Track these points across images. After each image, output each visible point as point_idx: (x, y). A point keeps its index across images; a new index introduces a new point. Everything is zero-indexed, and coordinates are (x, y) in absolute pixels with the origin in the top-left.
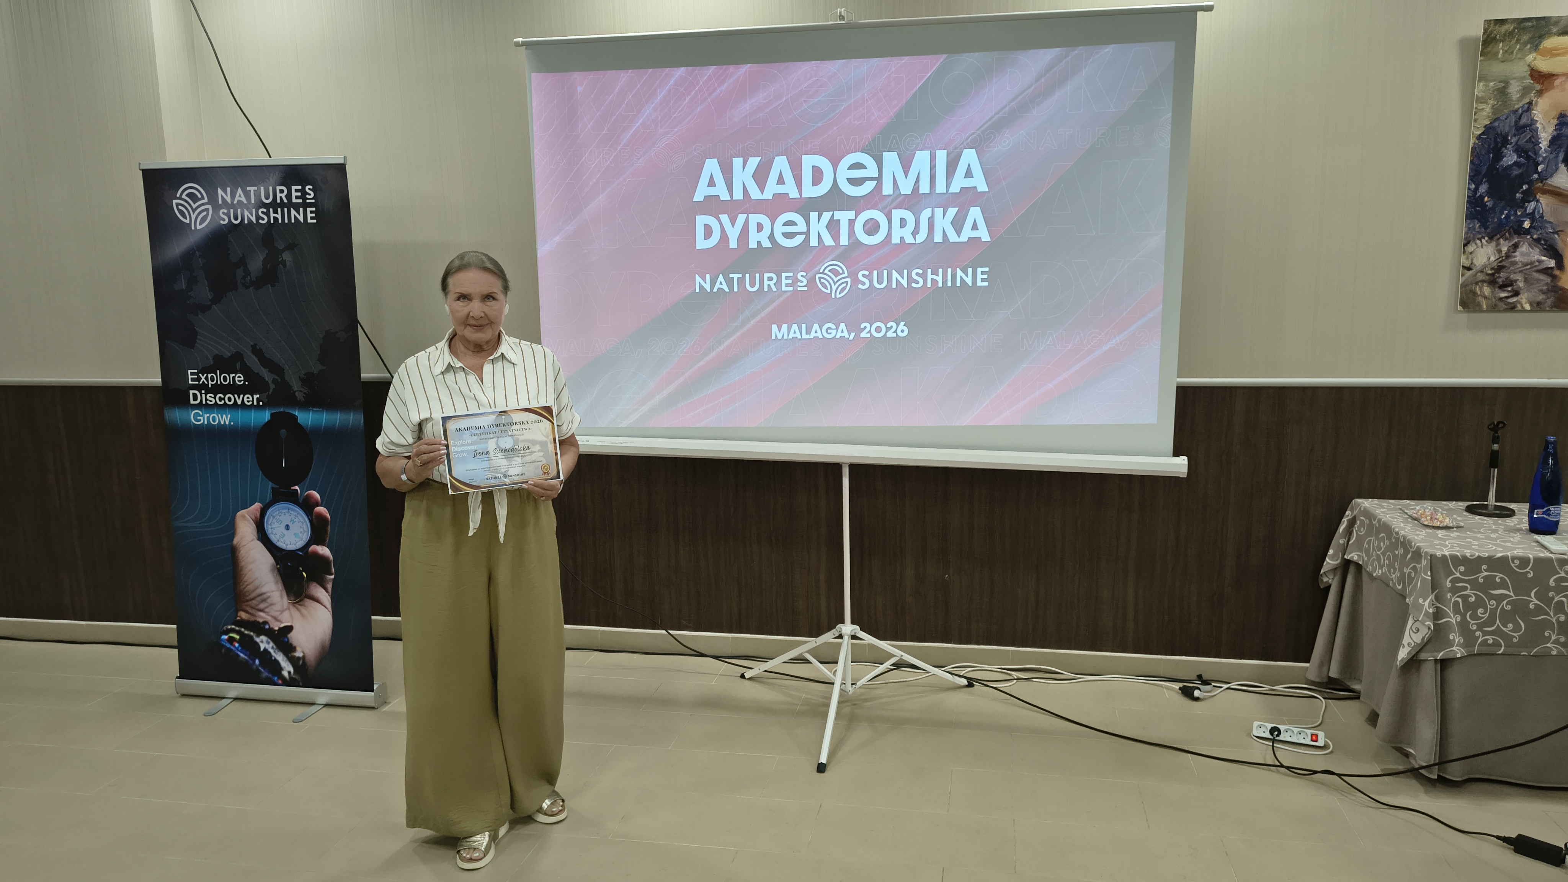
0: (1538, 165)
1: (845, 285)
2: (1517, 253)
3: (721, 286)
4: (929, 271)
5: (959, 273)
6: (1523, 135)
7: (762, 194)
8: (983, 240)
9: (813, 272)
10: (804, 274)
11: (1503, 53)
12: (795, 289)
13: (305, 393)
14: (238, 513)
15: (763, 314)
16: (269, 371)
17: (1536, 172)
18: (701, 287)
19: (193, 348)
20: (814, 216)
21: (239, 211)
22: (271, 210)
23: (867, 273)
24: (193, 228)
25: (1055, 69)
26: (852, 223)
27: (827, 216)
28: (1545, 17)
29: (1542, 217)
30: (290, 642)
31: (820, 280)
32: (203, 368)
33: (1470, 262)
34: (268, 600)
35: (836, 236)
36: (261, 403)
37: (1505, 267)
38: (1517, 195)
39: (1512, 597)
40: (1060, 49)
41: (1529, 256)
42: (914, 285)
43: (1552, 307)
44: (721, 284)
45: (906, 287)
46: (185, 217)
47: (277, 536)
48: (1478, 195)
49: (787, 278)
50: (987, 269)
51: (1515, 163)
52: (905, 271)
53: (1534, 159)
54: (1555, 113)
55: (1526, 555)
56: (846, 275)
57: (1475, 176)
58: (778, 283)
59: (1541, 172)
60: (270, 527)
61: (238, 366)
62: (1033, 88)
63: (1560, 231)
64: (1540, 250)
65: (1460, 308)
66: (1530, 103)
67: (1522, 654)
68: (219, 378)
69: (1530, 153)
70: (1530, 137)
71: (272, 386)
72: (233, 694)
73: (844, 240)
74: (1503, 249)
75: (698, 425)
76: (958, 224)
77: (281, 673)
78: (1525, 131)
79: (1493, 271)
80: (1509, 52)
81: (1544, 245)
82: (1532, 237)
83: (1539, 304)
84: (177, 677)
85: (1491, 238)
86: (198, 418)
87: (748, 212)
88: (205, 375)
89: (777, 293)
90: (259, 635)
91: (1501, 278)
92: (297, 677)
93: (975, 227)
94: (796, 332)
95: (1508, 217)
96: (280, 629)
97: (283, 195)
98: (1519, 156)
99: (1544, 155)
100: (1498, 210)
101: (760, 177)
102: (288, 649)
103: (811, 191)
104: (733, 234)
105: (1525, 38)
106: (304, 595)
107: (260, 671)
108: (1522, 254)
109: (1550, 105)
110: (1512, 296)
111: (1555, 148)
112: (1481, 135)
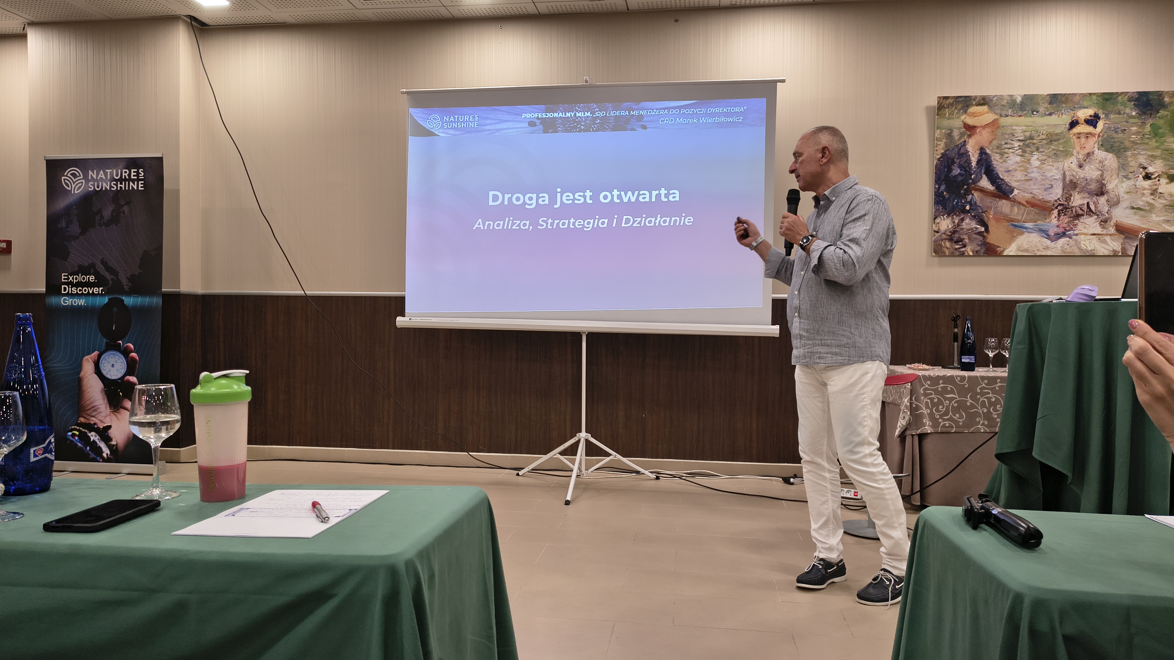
0: (971, 175)
2: (964, 224)
6: (962, 159)
11: (948, 114)
14: (84, 358)
17: (971, 179)
28: (968, 96)
29: (975, 203)
30: (109, 435)
33: (938, 228)
34: (98, 410)
37: (957, 231)
38: (962, 191)
39: (957, 398)
41: (970, 225)
43: (984, 254)
48: (940, 191)
51: (959, 173)
53: (969, 172)
54: (977, 147)
55: (964, 375)
57: (938, 180)
59: (974, 178)
63: (986, 211)
64: (976, 222)
65: (934, 254)
66: (965, 141)
67: (965, 431)
69: (967, 169)
70: (966, 160)
74: (955, 221)
77: (102, 454)
78: (963, 157)
79: (951, 234)
80: (951, 114)
81: (978, 219)
82: (971, 215)
83: (977, 252)
85: (949, 215)
90: (90, 432)
91: (955, 237)
92: (111, 457)
95: (957, 203)
96: (104, 427)
98: (961, 170)
99: (974, 170)
100: (951, 199)
105: (960, 106)
106: (120, 406)
107: (89, 454)
108: (966, 224)
109: (975, 143)
110: (962, 248)
111: (979, 166)
112: (939, 158)
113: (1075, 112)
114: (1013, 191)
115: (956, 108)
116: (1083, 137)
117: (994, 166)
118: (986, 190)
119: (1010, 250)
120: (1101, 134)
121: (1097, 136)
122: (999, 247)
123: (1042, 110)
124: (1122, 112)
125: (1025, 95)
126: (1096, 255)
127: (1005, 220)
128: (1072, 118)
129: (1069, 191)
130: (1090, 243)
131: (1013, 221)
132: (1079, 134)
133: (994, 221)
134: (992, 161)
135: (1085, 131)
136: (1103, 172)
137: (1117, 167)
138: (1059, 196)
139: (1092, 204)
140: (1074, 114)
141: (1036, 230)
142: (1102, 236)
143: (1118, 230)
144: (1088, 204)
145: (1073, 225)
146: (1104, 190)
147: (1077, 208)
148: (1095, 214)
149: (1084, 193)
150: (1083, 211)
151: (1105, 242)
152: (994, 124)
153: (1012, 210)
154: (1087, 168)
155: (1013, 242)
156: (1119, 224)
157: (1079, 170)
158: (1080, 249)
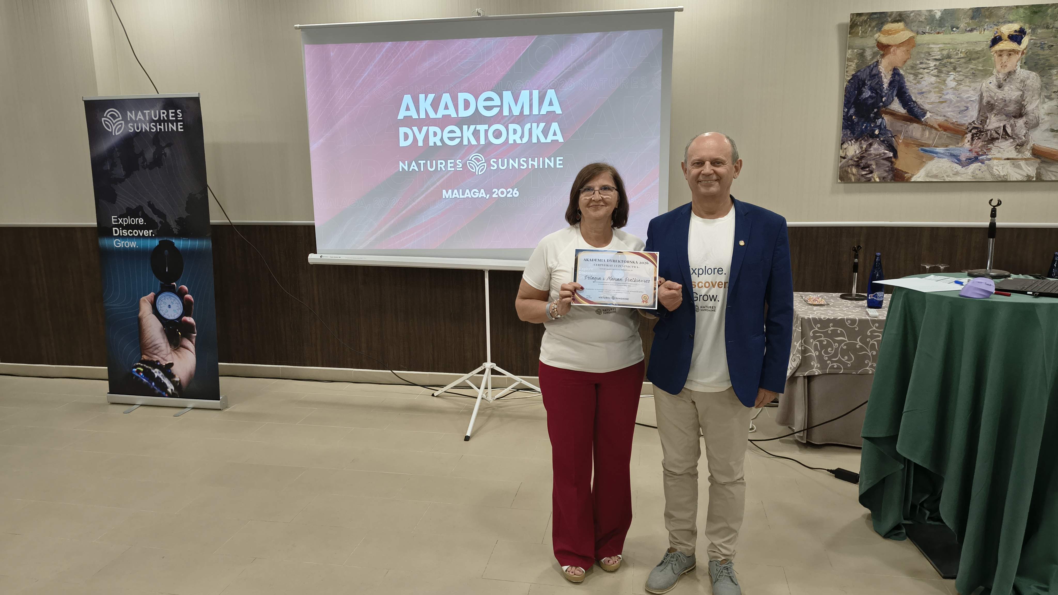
0: (882, 97)
1: (483, 167)
2: (872, 149)
3: (414, 168)
4: (530, 159)
5: (547, 160)
6: (874, 80)
7: (436, 115)
8: (559, 141)
9: (465, 160)
10: (460, 161)
11: (861, 33)
12: (455, 169)
13: (178, 229)
14: (141, 299)
15: (438, 184)
16: (158, 217)
17: (882, 101)
18: (403, 168)
19: (115, 203)
20: (465, 127)
21: (140, 124)
22: (158, 124)
23: (495, 160)
24: (114, 134)
25: (597, 44)
26: (486, 131)
27: (472, 127)
28: (884, 12)
29: (885, 127)
30: (172, 372)
31: (469, 165)
32: (120, 215)
33: (845, 154)
34: (159, 348)
35: (478, 139)
36: (153, 235)
37: (865, 157)
38: (871, 115)
39: (847, 341)
40: (599, 33)
41: (878, 150)
42: (522, 167)
43: (891, 180)
44: (414, 166)
45: (517, 168)
46: (109, 128)
47: (164, 312)
48: (849, 115)
49: (451, 163)
50: (562, 158)
51: (869, 96)
52: (517, 159)
53: (881, 94)
54: (891, 68)
55: (855, 318)
56: (484, 161)
57: (847, 103)
58: (446, 166)
59: (885, 101)
60: (159, 306)
61: (140, 213)
62: (585, 55)
63: (896, 136)
64: (885, 147)
65: (839, 181)
66: (877, 62)
67: (853, 373)
68: (129, 221)
69: (878, 91)
70: (878, 82)
71: (160, 225)
72: (140, 403)
73: (482, 142)
74: (863, 147)
75: (402, 248)
76: (545, 132)
77: (167, 390)
78: (875, 78)
79: (858, 159)
80: (864, 32)
81: (887, 144)
82: (880, 139)
83: (884, 178)
84: (108, 393)
85: (857, 140)
86: (118, 244)
87: (428, 125)
88: (122, 219)
89: (445, 172)
90: (154, 368)
91: (862, 163)
92: (176, 392)
93: (555, 134)
94: (456, 194)
95: (866, 127)
96: (166, 364)
97: (164, 115)
98: (872, 92)
99: (886, 92)
100: (860, 123)
101: (435, 105)
102: (170, 376)
103: (463, 113)
104: (420, 138)
105: (874, 24)
106: (179, 346)
107: (155, 389)
108: (875, 149)
109: (888, 63)
110: (869, 174)
111: (892, 88)
112: (850, 80)
113: (998, 27)
114: (925, 113)
115: (869, 26)
116: (1006, 54)
117: (907, 87)
118: (897, 113)
119: (920, 175)
120: (1025, 51)
121: (1020, 54)
122: (907, 173)
123: (962, 25)
124: (1051, 26)
125: (945, 10)
126: (1009, 180)
127: (914, 144)
128: (995, 34)
129: (985, 113)
130: (1003, 168)
131: (923, 146)
132: (1001, 51)
133: (904, 145)
134: (905, 82)
135: (1008, 48)
136: (1023, 93)
137: (1039, 86)
138: (974, 119)
139: (1009, 127)
140: (998, 29)
141: (946, 155)
142: (1017, 161)
143: (1035, 155)
144: (1004, 126)
145: (987, 149)
146: (1023, 111)
147: (992, 131)
148: (1011, 137)
149: (1002, 115)
150: (998, 134)
151: (1019, 167)
152: (910, 43)
153: (923, 134)
154: (1006, 88)
155: (922, 167)
156: (1036, 148)
157: (998, 90)
158: (992, 174)
